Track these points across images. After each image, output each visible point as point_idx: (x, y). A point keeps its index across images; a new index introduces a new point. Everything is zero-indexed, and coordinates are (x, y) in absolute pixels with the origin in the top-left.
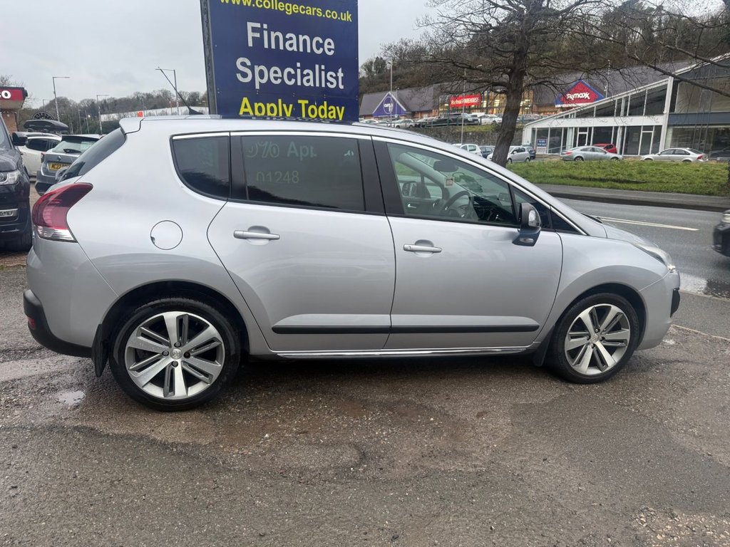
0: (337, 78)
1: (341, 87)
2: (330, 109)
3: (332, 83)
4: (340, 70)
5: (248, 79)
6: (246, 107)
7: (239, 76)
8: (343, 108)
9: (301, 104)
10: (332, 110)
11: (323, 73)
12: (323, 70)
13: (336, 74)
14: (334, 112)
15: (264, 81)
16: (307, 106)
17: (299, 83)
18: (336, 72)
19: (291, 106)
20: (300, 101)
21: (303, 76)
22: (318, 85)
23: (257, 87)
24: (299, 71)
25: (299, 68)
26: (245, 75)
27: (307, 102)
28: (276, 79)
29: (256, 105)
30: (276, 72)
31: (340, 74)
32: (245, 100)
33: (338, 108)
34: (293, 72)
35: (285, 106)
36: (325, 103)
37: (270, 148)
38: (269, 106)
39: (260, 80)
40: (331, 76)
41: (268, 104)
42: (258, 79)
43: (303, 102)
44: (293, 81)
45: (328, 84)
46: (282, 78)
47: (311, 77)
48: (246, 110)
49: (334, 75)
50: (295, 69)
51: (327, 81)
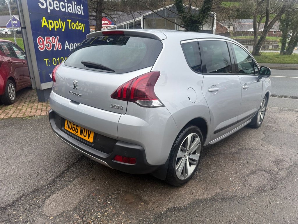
0: (81, 9)
1: (83, 14)
2: (79, 25)
3: (79, 12)
4: (82, 5)
5: (44, 7)
6: (45, 22)
7: (39, 4)
8: (84, 24)
9: (68, 22)
10: (80, 25)
11: (76, 6)
12: (75, 5)
13: (80, 7)
14: (81, 26)
15: (52, 8)
16: (71, 23)
17: (67, 11)
18: (80, 6)
19: (64, 22)
20: (68, 20)
21: (68, 7)
22: (74, 12)
23: (49, 11)
24: (66, 4)
25: (66, 2)
26: (43, 4)
27: (71, 21)
28: (57, 7)
29: (49, 22)
30: (56, 4)
31: (82, 8)
32: (44, 18)
33: (82, 24)
34: (64, 5)
35: (62, 22)
36: (78, 21)
37: (57, 45)
38: (55, 22)
39: (50, 7)
40: (79, 8)
41: (55, 21)
42: (49, 7)
43: (69, 21)
44: (64, 9)
45: (78, 12)
46: (59, 7)
47: (71, 8)
48: (45, 24)
49: (80, 8)
50: (65, 3)
51: (77, 10)
